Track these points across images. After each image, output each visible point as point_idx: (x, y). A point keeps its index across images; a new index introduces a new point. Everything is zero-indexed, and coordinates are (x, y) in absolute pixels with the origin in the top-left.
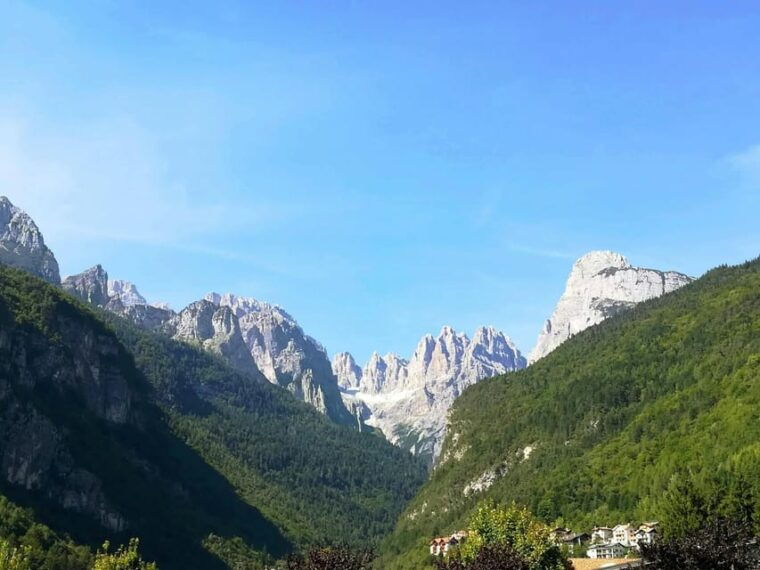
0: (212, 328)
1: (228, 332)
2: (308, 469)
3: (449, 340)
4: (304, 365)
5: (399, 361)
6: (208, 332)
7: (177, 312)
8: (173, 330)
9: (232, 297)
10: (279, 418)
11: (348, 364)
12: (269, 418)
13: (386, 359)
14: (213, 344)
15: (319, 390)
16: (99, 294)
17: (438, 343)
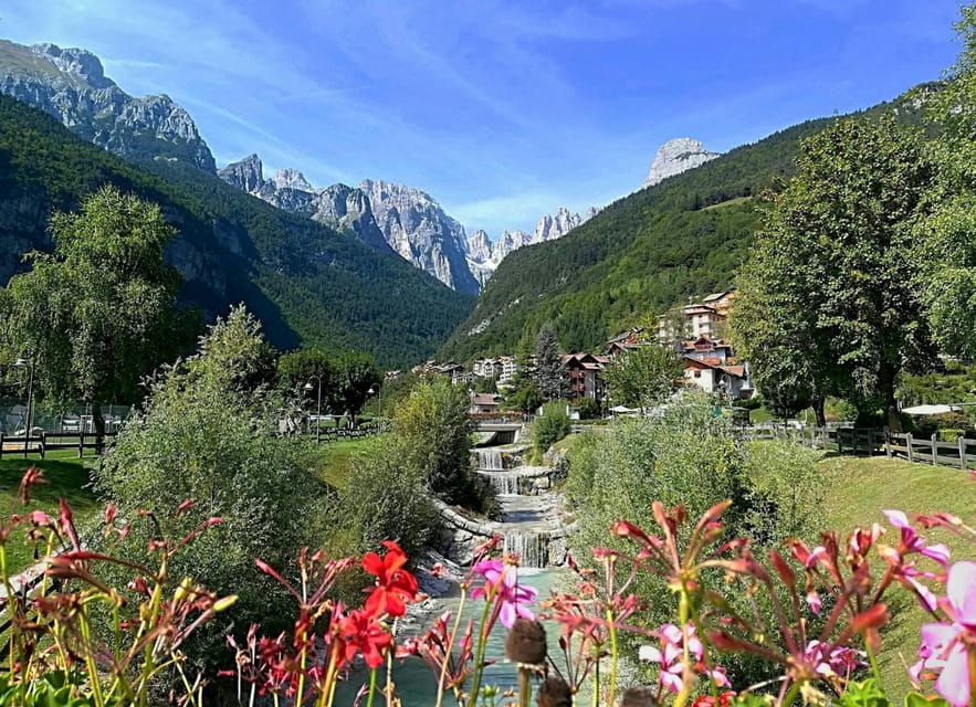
0: (345, 207)
1: (360, 210)
2: (396, 321)
3: (563, 219)
4: (434, 239)
5: (523, 237)
6: (343, 211)
7: (319, 193)
8: (315, 209)
9: (382, 183)
10: (386, 281)
11: (483, 239)
12: (378, 281)
13: (513, 235)
14: (347, 220)
15: (446, 260)
16: (255, 180)
17: (554, 221)
